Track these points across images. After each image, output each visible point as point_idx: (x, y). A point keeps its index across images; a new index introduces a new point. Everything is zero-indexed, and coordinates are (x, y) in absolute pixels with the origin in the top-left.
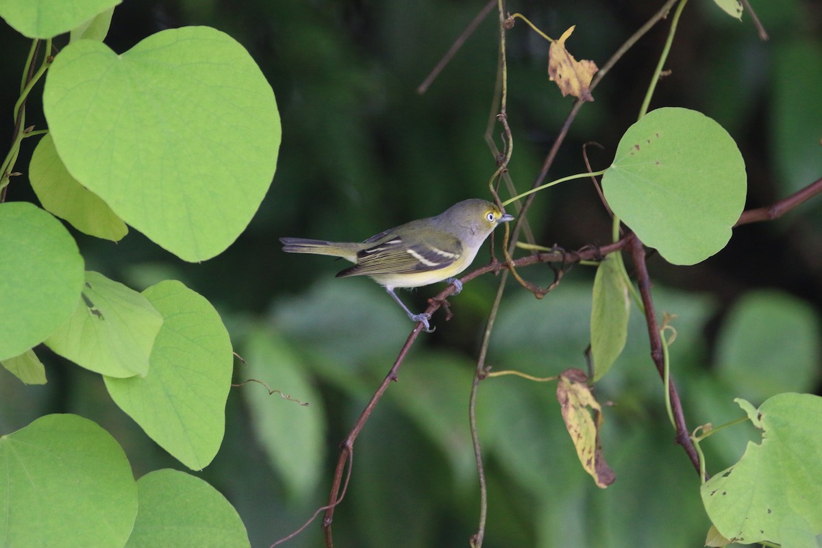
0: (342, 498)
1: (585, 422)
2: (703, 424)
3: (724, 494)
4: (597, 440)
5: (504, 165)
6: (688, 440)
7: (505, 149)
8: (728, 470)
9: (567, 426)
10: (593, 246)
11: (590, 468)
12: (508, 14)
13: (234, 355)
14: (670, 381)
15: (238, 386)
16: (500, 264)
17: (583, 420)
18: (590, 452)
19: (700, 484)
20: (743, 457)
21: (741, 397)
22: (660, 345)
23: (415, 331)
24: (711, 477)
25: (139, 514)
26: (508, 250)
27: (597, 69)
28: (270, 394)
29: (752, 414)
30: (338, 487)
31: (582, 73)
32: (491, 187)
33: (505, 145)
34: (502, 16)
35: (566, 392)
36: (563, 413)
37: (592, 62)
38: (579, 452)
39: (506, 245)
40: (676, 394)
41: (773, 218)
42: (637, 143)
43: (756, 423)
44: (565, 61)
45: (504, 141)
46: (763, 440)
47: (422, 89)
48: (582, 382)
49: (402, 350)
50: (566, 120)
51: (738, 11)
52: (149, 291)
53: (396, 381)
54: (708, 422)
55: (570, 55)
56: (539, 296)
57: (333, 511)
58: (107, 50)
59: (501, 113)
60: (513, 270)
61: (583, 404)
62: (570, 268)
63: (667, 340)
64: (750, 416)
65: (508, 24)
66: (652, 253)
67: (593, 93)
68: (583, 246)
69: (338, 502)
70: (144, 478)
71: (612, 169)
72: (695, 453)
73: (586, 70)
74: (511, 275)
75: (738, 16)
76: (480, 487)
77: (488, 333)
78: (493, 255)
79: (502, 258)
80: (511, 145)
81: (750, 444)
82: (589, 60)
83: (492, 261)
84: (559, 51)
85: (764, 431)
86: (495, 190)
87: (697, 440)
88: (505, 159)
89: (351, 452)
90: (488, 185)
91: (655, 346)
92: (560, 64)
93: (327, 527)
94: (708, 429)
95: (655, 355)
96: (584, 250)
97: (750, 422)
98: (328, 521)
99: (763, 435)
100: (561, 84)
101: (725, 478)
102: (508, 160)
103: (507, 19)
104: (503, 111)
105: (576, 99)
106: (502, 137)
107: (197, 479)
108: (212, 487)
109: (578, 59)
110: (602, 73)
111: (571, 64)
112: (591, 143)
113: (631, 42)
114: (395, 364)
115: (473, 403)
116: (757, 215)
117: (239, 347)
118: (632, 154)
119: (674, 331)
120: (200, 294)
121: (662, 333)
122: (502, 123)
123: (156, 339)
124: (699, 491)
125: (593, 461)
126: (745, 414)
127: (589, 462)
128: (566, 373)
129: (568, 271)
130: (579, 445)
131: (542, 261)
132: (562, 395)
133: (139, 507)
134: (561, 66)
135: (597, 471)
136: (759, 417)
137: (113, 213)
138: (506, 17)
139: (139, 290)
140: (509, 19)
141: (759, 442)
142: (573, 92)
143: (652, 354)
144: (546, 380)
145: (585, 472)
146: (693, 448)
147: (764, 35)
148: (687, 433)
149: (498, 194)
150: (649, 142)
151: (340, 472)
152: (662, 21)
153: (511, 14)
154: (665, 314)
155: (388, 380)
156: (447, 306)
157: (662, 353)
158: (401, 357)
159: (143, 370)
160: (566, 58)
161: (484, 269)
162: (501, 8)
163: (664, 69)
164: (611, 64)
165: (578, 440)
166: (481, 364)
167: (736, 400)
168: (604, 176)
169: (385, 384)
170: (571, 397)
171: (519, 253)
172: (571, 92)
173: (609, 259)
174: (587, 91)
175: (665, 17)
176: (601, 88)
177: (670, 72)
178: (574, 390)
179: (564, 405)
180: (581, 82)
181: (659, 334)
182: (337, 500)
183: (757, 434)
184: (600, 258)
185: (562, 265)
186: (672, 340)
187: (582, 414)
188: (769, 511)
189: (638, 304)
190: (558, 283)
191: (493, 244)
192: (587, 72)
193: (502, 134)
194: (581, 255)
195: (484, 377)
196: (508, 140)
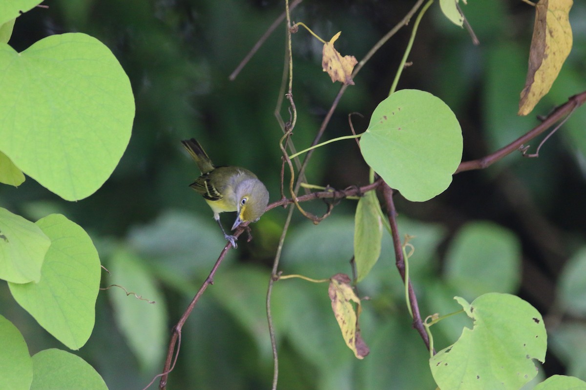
0: (173, 368)
1: (349, 312)
2: (432, 314)
3: (446, 364)
4: (357, 324)
5: (291, 130)
6: (421, 326)
7: (291, 118)
8: (449, 348)
9: (336, 315)
10: (355, 187)
11: (351, 345)
12: (294, 23)
13: (102, 268)
14: (409, 283)
15: (104, 289)
16: (288, 200)
17: (347, 311)
18: (351, 334)
19: (429, 357)
20: (460, 338)
21: (459, 296)
22: (402, 258)
23: (226, 248)
24: (437, 353)
25: (33, 381)
26: (294, 189)
27: (357, 62)
28: (128, 295)
29: (466, 307)
30: (171, 360)
31: (346, 65)
32: (281, 145)
33: (291, 115)
34: (289, 24)
35: (335, 290)
36: (332, 306)
37: (353, 57)
38: (344, 334)
39: (292, 186)
40: (413, 292)
41: (483, 167)
42: (384, 115)
43: (470, 314)
44: (334, 57)
45: (291, 113)
46: (474, 326)
47: (233, 77)
48: (346, 283)
49: (217, 263)
50: (336, 96)
51: (461, 21)
52: (40, 222)
53: (212, 284)
54: (436, 313)
55: (337, 52)
56: (316, 222)
57: (167, 377)
58: (10, 49)
59: (288, 93)
60: (297, 204)
61: (347, 299)
62: (339, 202)
63: (407, 253)
64: (465, 309)
65: (293, 30)
66: (396, 193)
67: (354, 80)
68: (348, 186)
69: (170, 371)
70: (36, 355)
71: (367, 133)
72: (426, 335)
73: (349, 62)
74: (296, 208)
75: (460, 24)
76: (274, 358)
77: (280, 248)
78: (283, 194)
79: (289, 196)
80: (295, 116)
81: (465, 329)
82: (351, 56)
83: (282, 197)
84: (329, 50)
85: (475, 320)
86: (284, 147)
87: (427, 326)
88: (291, 126)
89: (180, 334)
90: (279, 144)
91: (399, 258)
92: (331, 59)
93: (163, 388)
94: (435, 318)
95: (398, 265)
96: (349, 189)
97: (465, 313)
98: (164, 383)
99: (474, 322)
100: (332, 74)
101: (447, 353)
102: (293, 126)
103: (293, 27)
104: (290, 92)
105: (342, 84)
106: (289, 110)
107: (75, 356)
108: (85, 361)
109: (343, 55)
110: (362, 63)
111: (339, 59)
112: (354, 113)
113: (382, 42)
114: (211, 272)
115: (269, 298)
116: (471, 165)
117: (105, 262)
118: (382, 122)
119: (413, 247)
120: (77, 224)
121: (404, 249)
122: (289, 100)
123: (46, 256)
124: (429, 362)
125: (354, 340)
126: (461, 308)
127: (351, 341)
128: (336, 277)
129: (337, 204)
130: (344, 328)
131: (318, 197)
132: (332, 293)
133: (33, 376)
134: (331, 61)
135: (357, 347)
136: (472, 310)
137: (14, 166)
138: (292, 25)
139: (33, 220)
140: (294, 26)
141: (472, 328)
142: (340, 79)
143: (397, 264)
144: (321, 281)
145: (348, 347)
146: (425, 332)
147: (476, 41)
148: (420, 321)
149: (286, 151)
150: (393, 114)
151: (172, 349)
152: (404, 26)
153: (295, 23)
154: (406, 235)
155: (206, 283)
156: (249, 231)
157: (404, 263)
158: (216, 267)
159: (36, 278)
160: (334, 55)
161: (276, 203)
162: (288, 18)
163: (408, 61)
164: (368, 57)
165: (343, 325)
166: (275, 270)
167: (455, 298)
168: (361, 138)
169: (204, 286)
170: (339, 294)
171: (302, 192)
172: (338, 79)
173: (366, 196)
174: (350, 78)
175: (407, 24)
176: (360, 75)
177: (411, 63)
178: (341, 289)
179: (333, 300)
180: (345, 71)
181: (402, 249)
182: (170, 369)
183: (471, 322)
184: (361, 195)
185: (333, 200)
186: (411, 254)
187: (346, 306)
188: (478, 377)
189: (387, 228)
190: (329, 213)
191: (283, 186)
192: (350, 64)
193: (289, 108)
194: (347, 193)
195: (277, 279)
196: (293, 112)
